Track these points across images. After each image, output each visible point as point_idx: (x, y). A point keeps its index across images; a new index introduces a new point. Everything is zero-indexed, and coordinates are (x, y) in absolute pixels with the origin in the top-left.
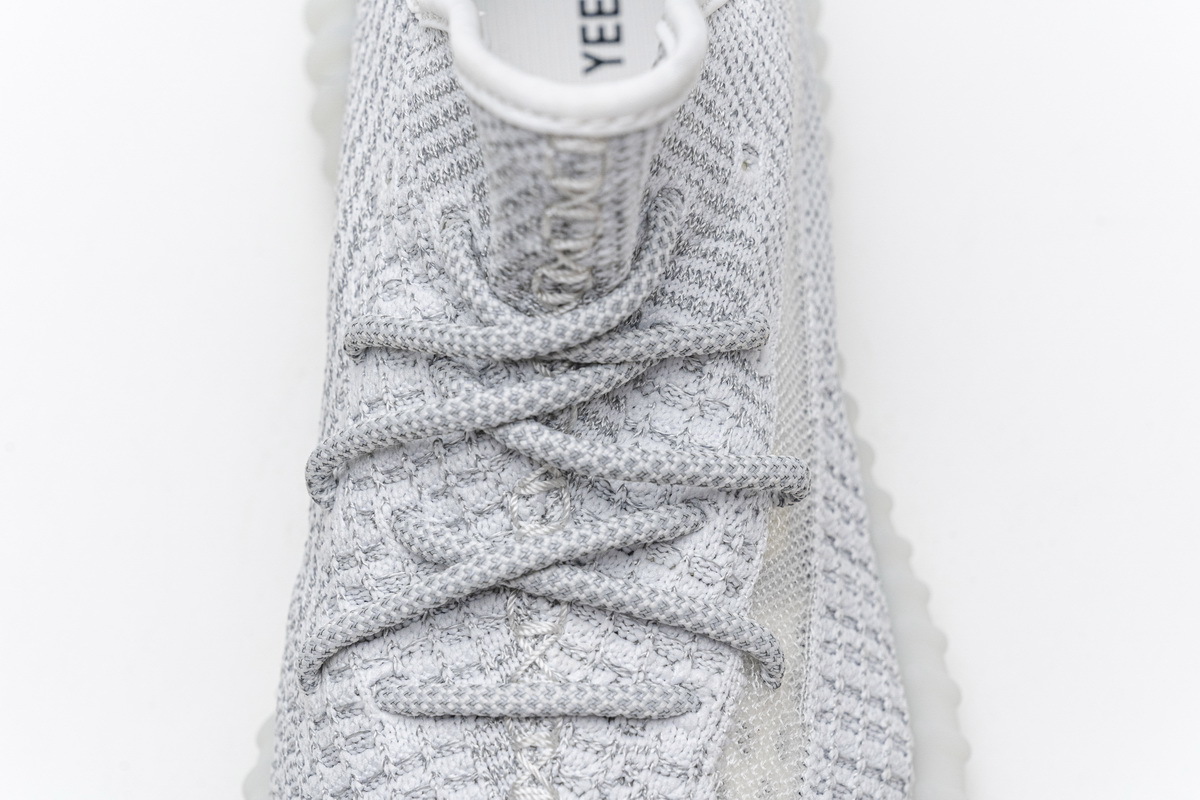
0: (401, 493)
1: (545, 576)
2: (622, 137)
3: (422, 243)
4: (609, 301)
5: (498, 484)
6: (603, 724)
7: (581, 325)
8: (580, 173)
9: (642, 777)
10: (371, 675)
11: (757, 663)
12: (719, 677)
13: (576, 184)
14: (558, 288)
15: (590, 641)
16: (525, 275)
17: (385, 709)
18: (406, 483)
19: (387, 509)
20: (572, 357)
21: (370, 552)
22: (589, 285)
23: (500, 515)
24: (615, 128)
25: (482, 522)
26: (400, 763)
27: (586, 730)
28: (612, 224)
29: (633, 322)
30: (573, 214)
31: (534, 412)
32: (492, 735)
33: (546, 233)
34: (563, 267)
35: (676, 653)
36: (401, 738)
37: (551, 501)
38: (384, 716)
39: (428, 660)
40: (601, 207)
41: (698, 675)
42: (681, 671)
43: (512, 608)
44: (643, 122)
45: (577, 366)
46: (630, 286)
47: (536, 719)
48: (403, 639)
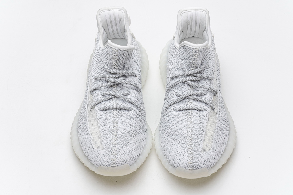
0: (176, 91)
1: (191, 96)
2: (200, 49)
3: (178, 68)
4: (198, 69)
5: (186, 88)
6: (197, 111)
7: (195, 71)
8: (196, 52)
9: (201, 116)
10: (173, 108)
11: (212, 108)
12: (208, 108)
13: (196, 54)
14: (193, 67)
15: (195, 103)
16: (190, 66)
17: (174, 111)
18: (177, 90)
19: (175, 92)
20: (194, 75)
21: (173, 97)
22: (196, 67)
23: (186, 92)
24: (200, 48)
25: (185, 92)
26: (176, 115)
27: (195, 111)
28: (199, 59)
29: (200, 72)
30: (195, 57)
31: (190, 80)
32: (185, 112)
33: (192, 60)
34: (194, 64)
35: (204, 105)
36: (176, 113)
37: (191, 90)
38: (174, 112)
39: (179, 106)
40: (198, 57)
41: (206, 108)
42: (204, 107)
43: (187, 100)
44: (202, 48)
45: (194, 76)
46: (200, 68)
47: (190, 110)
48: (176, 105)
